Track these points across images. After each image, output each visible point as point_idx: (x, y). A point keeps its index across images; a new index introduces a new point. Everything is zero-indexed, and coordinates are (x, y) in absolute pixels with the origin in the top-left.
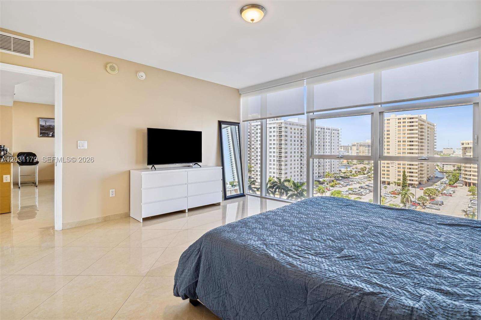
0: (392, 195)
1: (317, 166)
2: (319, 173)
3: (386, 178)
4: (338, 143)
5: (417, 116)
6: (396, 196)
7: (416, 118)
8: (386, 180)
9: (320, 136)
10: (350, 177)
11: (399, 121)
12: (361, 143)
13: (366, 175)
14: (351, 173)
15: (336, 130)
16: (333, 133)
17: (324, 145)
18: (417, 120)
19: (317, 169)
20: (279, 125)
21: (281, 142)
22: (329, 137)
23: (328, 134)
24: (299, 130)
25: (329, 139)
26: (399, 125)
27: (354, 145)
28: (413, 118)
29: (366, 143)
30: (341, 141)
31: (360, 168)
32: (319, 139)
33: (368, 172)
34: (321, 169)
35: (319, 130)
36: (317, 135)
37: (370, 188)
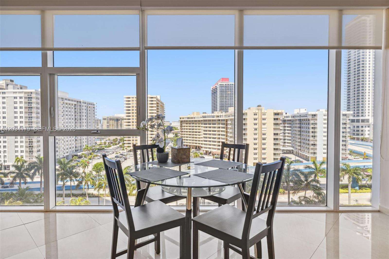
1: (74, 140)
2: (76, 147)
4: (94, 117)
5: (155, 96)
7: (155, 98)
9: (76, 109)
10: (105, 148)
12: (111, 117)
13: (118, 146)
14: (105, 144)
15: (92, 104)
16: (89, 107)
17: (80, 119)
18: (155, 99)
19: (74, 143)
20: (28, 95)
23: (84, 108)
25: (85, 112)
27: (105, 119)
28: (153, 98)
29: (115, 117)
30: (96, 115)
31: (112, 139)
32: (75, 112)
33: (119, 143)
34: (78, 143)
35: (76, 103)
36: (74, 108)
37: (124, 156)
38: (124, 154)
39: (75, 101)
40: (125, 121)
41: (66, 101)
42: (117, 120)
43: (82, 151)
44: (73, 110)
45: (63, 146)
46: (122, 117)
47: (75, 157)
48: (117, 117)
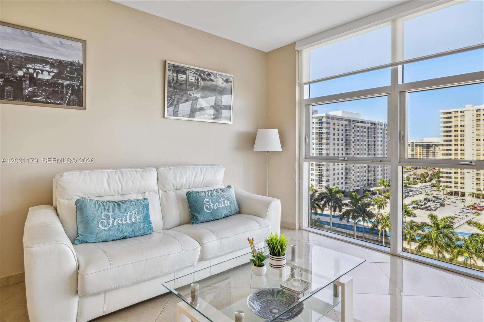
0: (474, 211)
1: (367, 171)
2: (368, 180)
3: (459, 188)
6: (479, 212)
8: (459, 190)
9: (370, 133)
10: (408, 186)
11: (478, 113)
12: (417, 142)
13: (429, 184)
14: (408, 180)
16: (386, 130)
17: (375, 145)
19: (367, 176)
20: (319, 120)
21: (321, 141)
22: (382, 135)
23: (380, 131)
24: (344, 125)
26: (478, 118)
29: (425, 142)
31: (420, 174)
32: (368, 136)
33: (431, 180)
34: (371, 176)
35: (369, 125)
36: (367, 132)
37: (439, 201)
38: (439, 196)
39: (368, 123)
40: (441, 147)
41: (358, 124)
42: (428, 146)
43: (376, 186)
44: (366, 134)
45: (353, 177)
46: (437, 142)
47: (367, 192)
48: (427, 142)
